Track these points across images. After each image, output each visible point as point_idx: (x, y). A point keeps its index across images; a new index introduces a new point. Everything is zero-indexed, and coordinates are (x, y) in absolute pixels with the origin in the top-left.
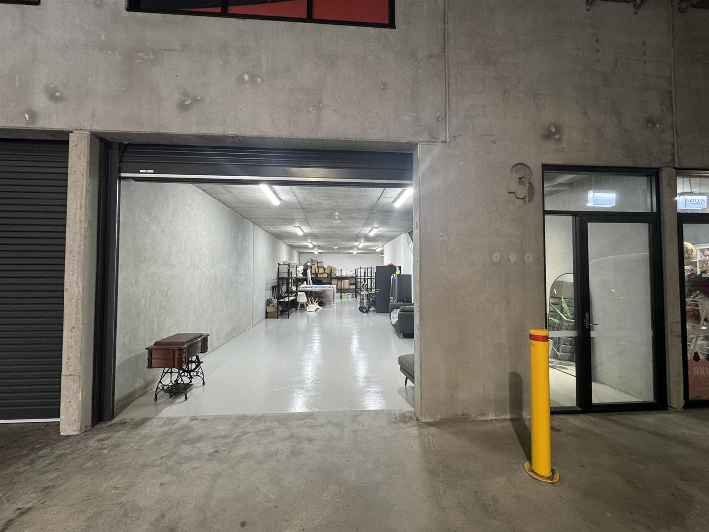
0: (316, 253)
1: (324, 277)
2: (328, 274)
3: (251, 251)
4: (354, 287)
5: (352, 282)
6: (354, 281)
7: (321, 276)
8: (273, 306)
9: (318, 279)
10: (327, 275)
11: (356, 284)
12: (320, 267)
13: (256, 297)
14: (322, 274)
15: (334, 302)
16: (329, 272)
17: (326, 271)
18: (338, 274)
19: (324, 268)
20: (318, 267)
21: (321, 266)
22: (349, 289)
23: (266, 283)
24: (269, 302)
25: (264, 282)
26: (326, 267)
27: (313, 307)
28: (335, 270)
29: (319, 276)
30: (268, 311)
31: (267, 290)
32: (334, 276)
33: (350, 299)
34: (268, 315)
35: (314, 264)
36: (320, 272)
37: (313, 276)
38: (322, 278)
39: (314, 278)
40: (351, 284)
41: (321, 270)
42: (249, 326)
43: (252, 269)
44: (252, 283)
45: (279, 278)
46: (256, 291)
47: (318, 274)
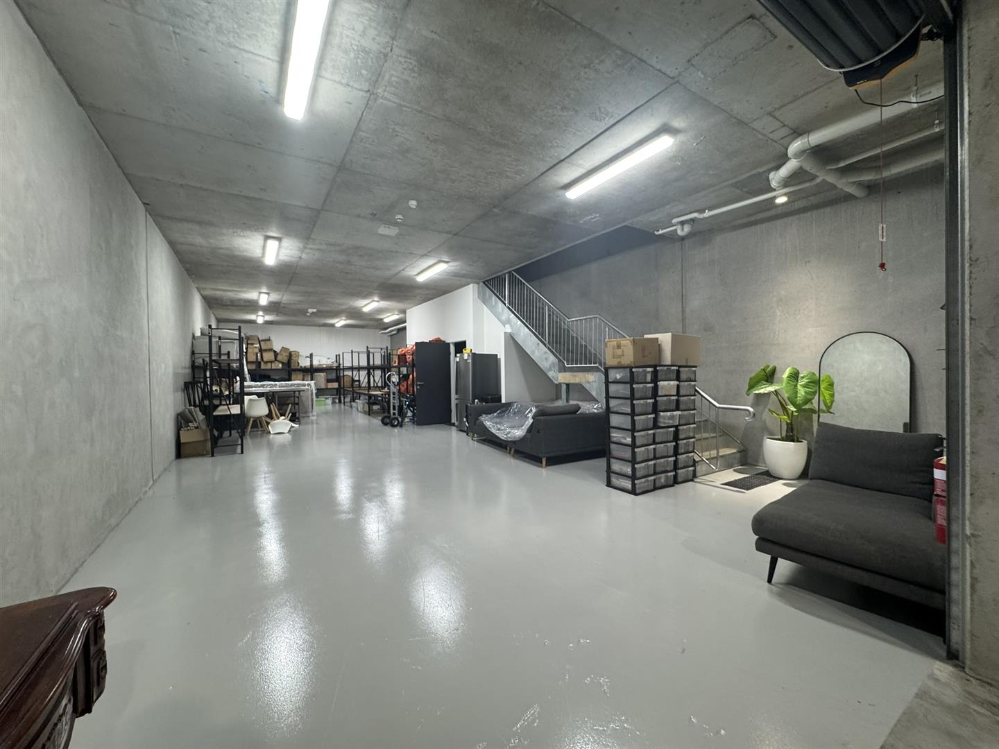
0: (260, 320)
1: (274, 367)
2: (283, 363)
3: (143, 282)
4: (335, 385)
5: (330, 377)
6: (333, 376)
7: (269, 366)
8: (197, 428)
9: (263, 373)
10: (280, 365)
11: (338, 379)
12: (266, 350)
13: (156, 409)
14: (271, 362)
15: (312, 412)
16: (285, 360)
17: (279, 358)
18: (304, 363)
19: (275, 352)
20: (261, 350)
21: (268, 347)
22: (327, 389)
23: (174, 373)
24: (182, 421)
25: (171, 370)
26: (277, 348)
27: (281, 425)
28: (298, 355)
29: (263, 366)
30: (182, 441)
31: (175, 390)
32: (296, 367)
33: (330, 407)
34: (181, 451)
35: (253, 344)
36: (265, 360)
37: (253, 367)
38: (271, 370)
39: (252, 370)
40: (329, 381)
41: (268, 356)
42: (146, 485)
43: (146, 333)
44: (147, 368)
45: (193, 366)
46: (157, 391)
47: (262, 363)
